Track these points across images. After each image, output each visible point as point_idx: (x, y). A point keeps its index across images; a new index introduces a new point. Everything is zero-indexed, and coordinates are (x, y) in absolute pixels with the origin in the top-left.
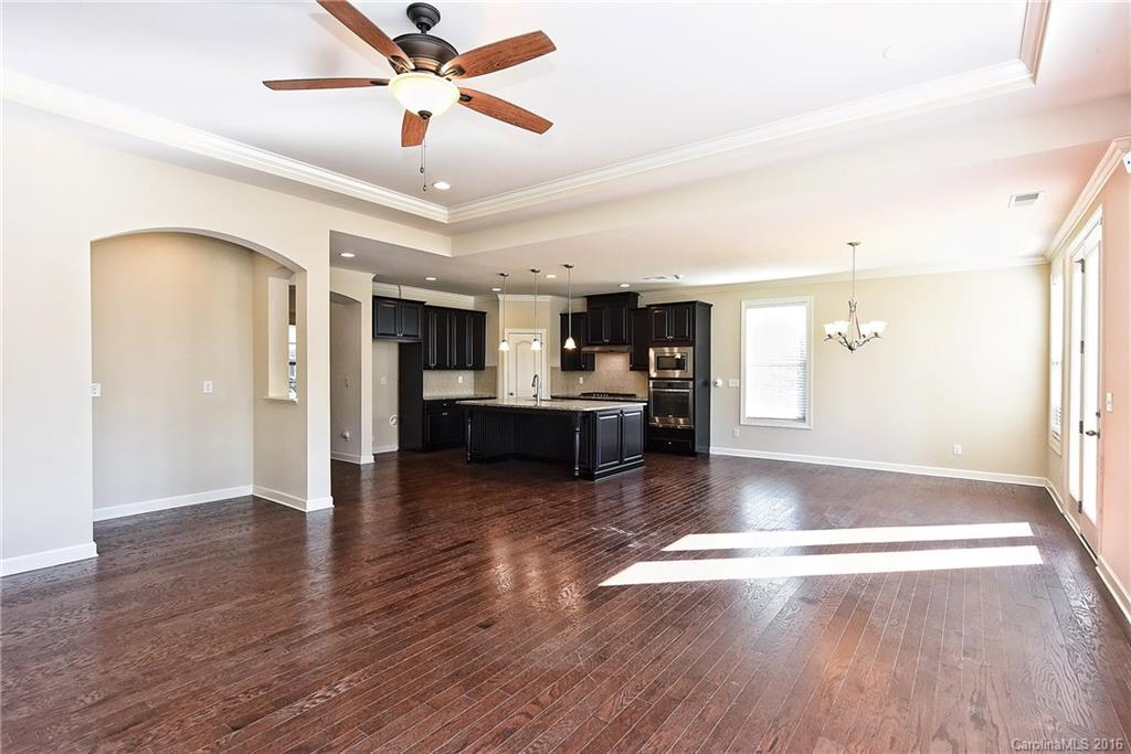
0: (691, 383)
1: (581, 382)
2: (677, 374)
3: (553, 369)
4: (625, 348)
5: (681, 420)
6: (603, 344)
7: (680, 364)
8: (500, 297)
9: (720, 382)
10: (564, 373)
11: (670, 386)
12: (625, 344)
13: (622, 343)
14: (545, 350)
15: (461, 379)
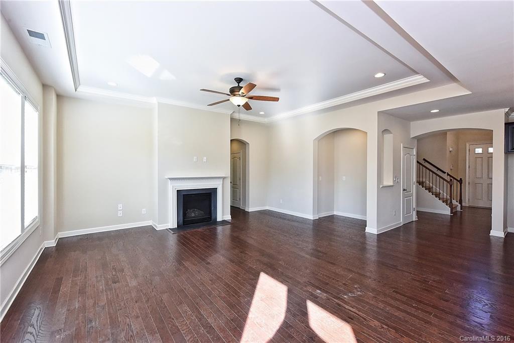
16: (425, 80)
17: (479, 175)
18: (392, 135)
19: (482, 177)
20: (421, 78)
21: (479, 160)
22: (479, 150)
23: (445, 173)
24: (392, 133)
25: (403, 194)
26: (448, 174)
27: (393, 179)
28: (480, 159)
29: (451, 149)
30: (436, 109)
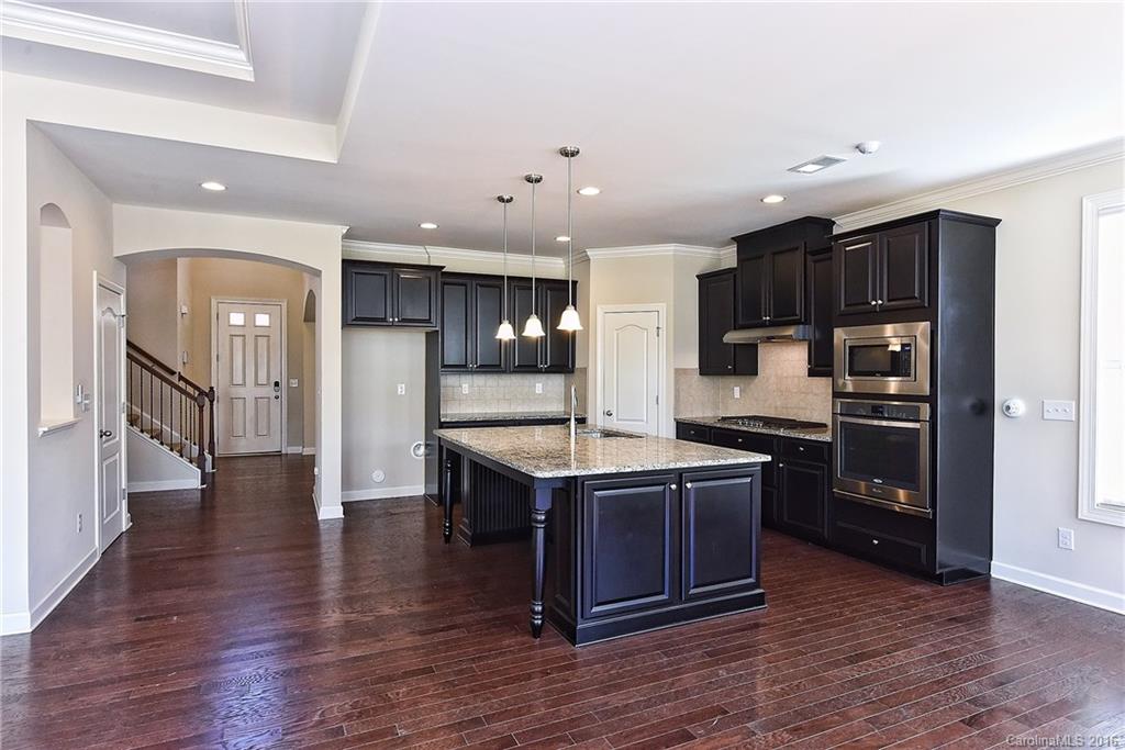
0: (925, 409)
1: (737, 395)
2: (893, 385)
4: (799, 331)
5: (902, 494)
6: (763, 325)
7: (899, 364)
8: (593, 253)
9: (1019, 407)
10: (705, 380)
11: (877, 412)
12: (800, 322)
13: (796, 322)
14: (663, 325)
15: (539, 388)
16: (245, 72)
17: (238, 379)
18: (70, 231)
19: (244, 384)
20: (237, 61)
21: (238, 342)
22: (237, 319)
23: (173, 373)
24: (67, 225)
25: (101, 444)
26: (181, 378)
27: (75, 399)
28: (240, 340)
29: (185, 310)
30: (220, 183)
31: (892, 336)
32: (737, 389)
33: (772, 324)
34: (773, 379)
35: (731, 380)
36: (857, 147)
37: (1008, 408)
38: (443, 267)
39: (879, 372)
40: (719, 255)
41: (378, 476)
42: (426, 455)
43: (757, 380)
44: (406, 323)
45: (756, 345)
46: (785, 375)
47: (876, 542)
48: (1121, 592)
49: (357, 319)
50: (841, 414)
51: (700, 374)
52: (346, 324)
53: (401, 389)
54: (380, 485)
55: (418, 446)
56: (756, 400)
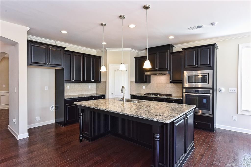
2: (200, 85)
3: (131, 82)
4: (167, 72)
6: (156, 70)
8: (108, 49)
10: (136, 84)
11: (197, 92)
12: (167, 70)
13: (165, 70)
14: (127, 70)
15: (90, 87)
31: (200, 73)
32: (144, 87)
33: (158, 70)
34: (155, 84)
35: (142, 84)
36: (211, 24)
37: (221, 90)
38: (65, 48)
39: (197, 82)
40: (139, 53)
41: (38, 118)
42: (56, 109)
43: (150, 84)
44: (52, 65)
45: (150, 75)
46: (159, 83)
47: (197, 123)
48: (250, 129)
49: (34, 63)
50: (186, 93)
51: (135, 83)
52: (29, 64)
53: (46, 88)
54: (39, 121)
55: (52, 107)
56: (150, 89)
